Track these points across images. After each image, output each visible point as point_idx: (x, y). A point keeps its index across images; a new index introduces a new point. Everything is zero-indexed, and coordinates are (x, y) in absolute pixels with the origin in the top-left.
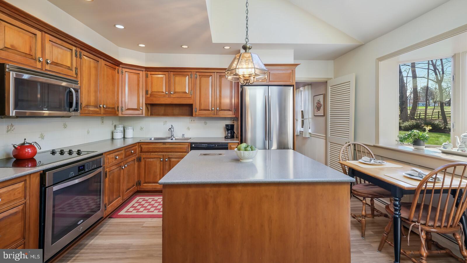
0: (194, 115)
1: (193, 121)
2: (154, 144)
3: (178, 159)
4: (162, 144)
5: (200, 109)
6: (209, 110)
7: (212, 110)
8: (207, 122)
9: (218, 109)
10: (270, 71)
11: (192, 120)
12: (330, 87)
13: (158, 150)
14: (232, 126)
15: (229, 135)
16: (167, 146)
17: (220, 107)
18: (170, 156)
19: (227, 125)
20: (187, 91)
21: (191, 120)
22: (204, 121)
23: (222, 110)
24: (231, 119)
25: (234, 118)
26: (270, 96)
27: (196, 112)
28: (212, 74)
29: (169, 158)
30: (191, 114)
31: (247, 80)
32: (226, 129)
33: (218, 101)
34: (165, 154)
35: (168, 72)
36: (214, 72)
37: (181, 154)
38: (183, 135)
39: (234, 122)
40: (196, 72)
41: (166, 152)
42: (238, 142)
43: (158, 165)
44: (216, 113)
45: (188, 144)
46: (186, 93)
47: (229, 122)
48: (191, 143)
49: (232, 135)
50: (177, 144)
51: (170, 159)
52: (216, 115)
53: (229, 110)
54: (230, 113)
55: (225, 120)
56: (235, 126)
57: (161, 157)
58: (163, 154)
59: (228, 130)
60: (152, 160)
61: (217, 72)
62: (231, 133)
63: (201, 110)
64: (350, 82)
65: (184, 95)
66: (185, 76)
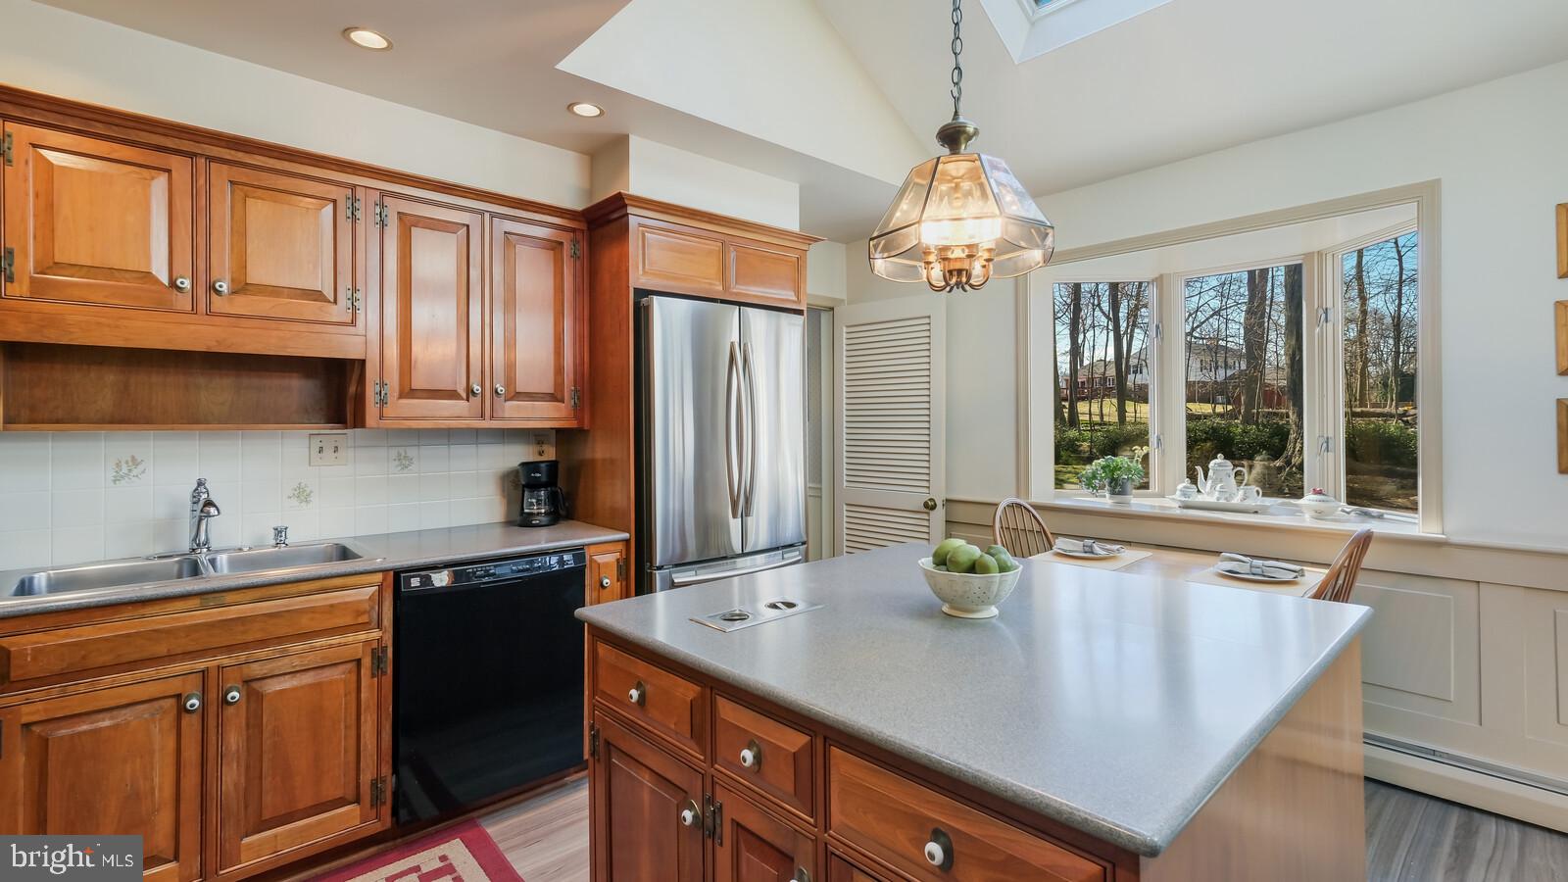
0: (368, 418)
1: (328, 452)
2: (127, 613)
3: (312, 673)
4: (195, 602)
5: (407, 390)
6: (452, 395)
7: (473, 394)
8: (412, 452)
9: (500, 389)
11: (321, 450)
12: (845, 330)
13: (161, 649)
14: (553, 468)
15: (545, 510)
16: (233, 612)
17: (510, 380)
18: (257, 670)
19: (530, 467)
20: (326, 290)
21: (316, 443)
22: (394, 452)
23: (519, 395)
24: (529, 435)
25: (544, 433)
27: (386, 403)
29: (247, 682)
31: (960, 272)
34: (224, 660)
35: (192, 155)
36: (481, 213)
37: (336, 640)
38: (278, 532)
39: (545, 447)
40: (384, 192)
41: (230, 649)
42: (626, 535)
43: (162, 741)
44: (492, 409)
45: (381, 577)
46: (318, 296)
47: (521, 453)
48: (399, 571)
49: (561, 507)
50: (304, 587)
51: (256, 685)
52: (492, 419)
53: (551, 394)
54: (548, 407)
55: (504, 443)
57: (193, 685)
58: (201, 664)
59: (532, 485)
60: (107, 723)
61: (493, 216)
62: (555, 500)
63: (408, 392)
64: (929, 317)
65: (309, 309)
66: (312, 201)
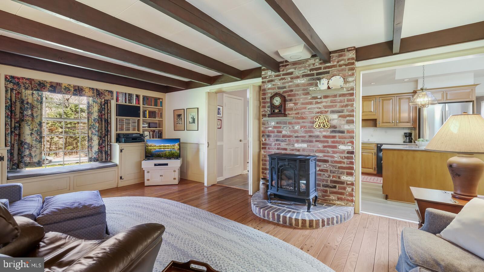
0: (378, 126)
5: (383, 122)
6: (390, 123)
7: (392, 122)
9: (398, 121)
10: (447, 92)
14: (410, 134)
15: (408, 140)
17: (399, 120)
19: (405, 133)
20: (372, 111)
23: (401, 122)
24: (409, 128)
25: (412, 128)
26: (447, 111)
27: (379, 124)
28: (392, 98)
30: (375, 125)
32: (404, 136)
33: (398, 115)
36: (394, 96)
38: (368, 140)
39: (412, 131)
40: (380, 97)
44: (396, 124)
45: (375, 144)
46: (371, 112)
47: (408, 131)
48: (377, 144)
49: (410, 140)
52: (396, 126)
53: (408, 122)
54: (409, 124)
55: (404, 129)
56: (413, 135)
59: (406, 136)
61: (397, 96)
62: (409, 139)
65: (370, 113)
66: (371, 101)
